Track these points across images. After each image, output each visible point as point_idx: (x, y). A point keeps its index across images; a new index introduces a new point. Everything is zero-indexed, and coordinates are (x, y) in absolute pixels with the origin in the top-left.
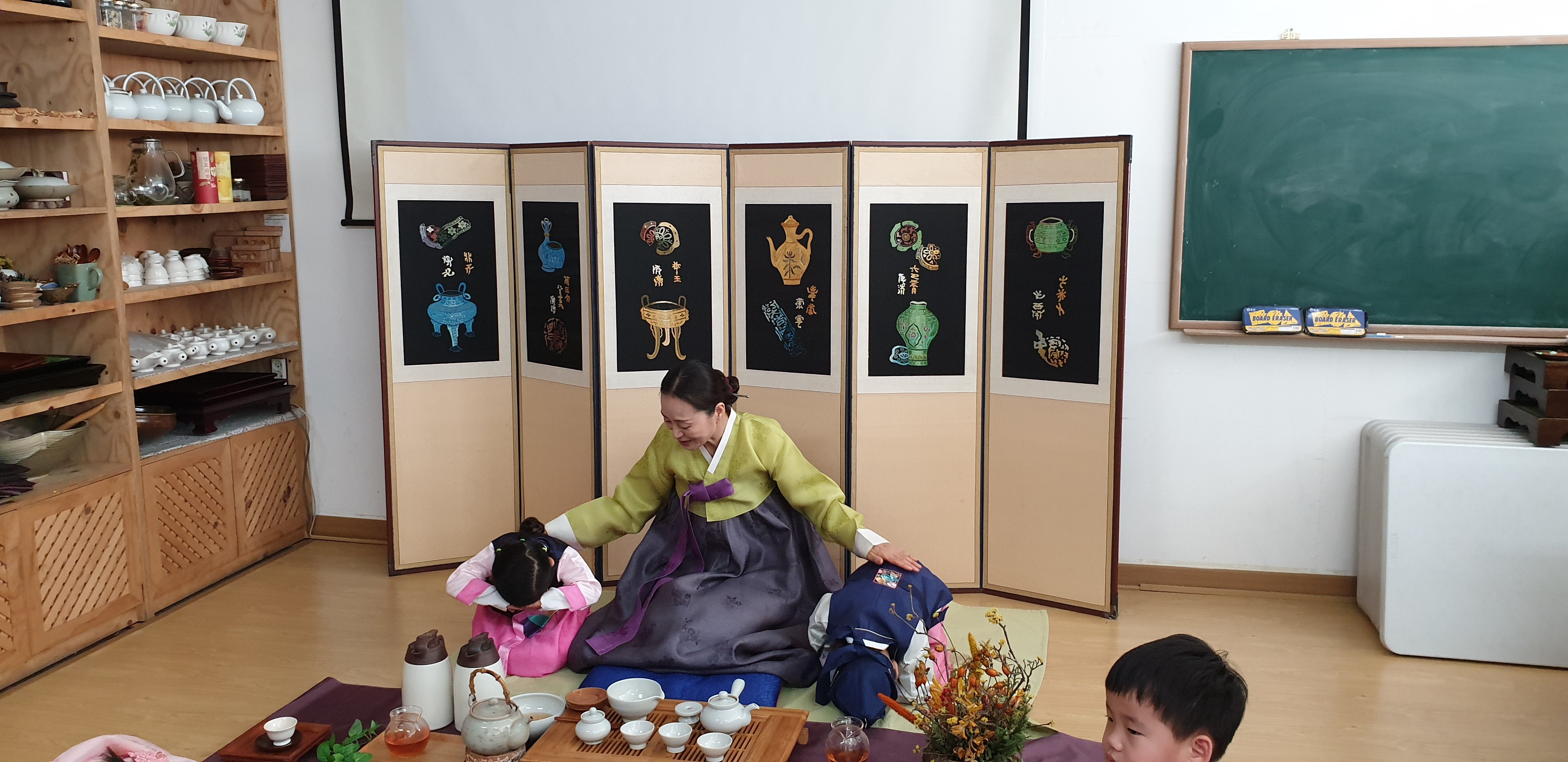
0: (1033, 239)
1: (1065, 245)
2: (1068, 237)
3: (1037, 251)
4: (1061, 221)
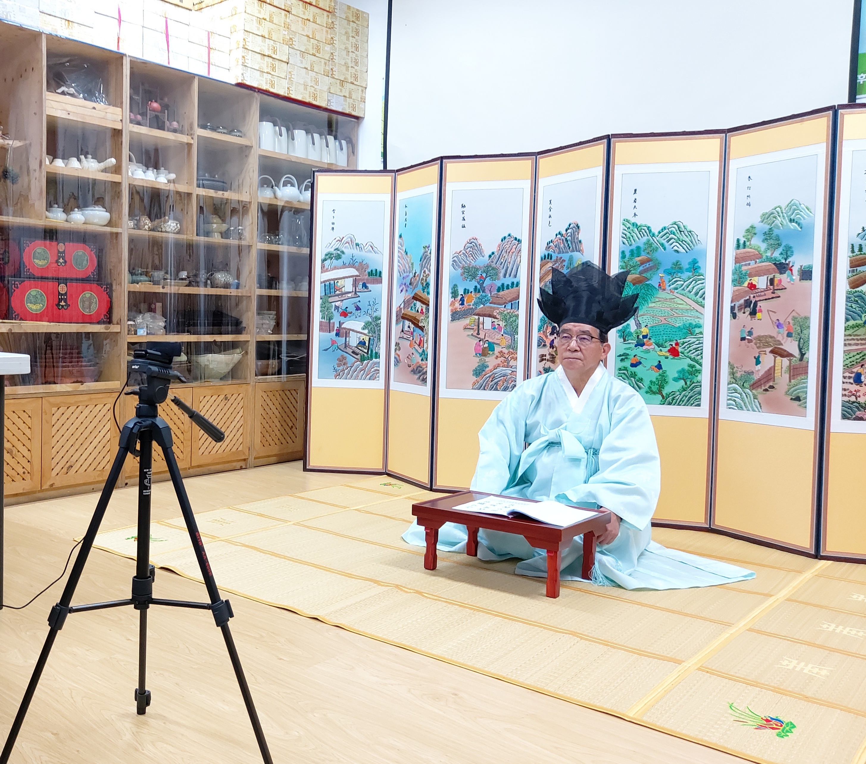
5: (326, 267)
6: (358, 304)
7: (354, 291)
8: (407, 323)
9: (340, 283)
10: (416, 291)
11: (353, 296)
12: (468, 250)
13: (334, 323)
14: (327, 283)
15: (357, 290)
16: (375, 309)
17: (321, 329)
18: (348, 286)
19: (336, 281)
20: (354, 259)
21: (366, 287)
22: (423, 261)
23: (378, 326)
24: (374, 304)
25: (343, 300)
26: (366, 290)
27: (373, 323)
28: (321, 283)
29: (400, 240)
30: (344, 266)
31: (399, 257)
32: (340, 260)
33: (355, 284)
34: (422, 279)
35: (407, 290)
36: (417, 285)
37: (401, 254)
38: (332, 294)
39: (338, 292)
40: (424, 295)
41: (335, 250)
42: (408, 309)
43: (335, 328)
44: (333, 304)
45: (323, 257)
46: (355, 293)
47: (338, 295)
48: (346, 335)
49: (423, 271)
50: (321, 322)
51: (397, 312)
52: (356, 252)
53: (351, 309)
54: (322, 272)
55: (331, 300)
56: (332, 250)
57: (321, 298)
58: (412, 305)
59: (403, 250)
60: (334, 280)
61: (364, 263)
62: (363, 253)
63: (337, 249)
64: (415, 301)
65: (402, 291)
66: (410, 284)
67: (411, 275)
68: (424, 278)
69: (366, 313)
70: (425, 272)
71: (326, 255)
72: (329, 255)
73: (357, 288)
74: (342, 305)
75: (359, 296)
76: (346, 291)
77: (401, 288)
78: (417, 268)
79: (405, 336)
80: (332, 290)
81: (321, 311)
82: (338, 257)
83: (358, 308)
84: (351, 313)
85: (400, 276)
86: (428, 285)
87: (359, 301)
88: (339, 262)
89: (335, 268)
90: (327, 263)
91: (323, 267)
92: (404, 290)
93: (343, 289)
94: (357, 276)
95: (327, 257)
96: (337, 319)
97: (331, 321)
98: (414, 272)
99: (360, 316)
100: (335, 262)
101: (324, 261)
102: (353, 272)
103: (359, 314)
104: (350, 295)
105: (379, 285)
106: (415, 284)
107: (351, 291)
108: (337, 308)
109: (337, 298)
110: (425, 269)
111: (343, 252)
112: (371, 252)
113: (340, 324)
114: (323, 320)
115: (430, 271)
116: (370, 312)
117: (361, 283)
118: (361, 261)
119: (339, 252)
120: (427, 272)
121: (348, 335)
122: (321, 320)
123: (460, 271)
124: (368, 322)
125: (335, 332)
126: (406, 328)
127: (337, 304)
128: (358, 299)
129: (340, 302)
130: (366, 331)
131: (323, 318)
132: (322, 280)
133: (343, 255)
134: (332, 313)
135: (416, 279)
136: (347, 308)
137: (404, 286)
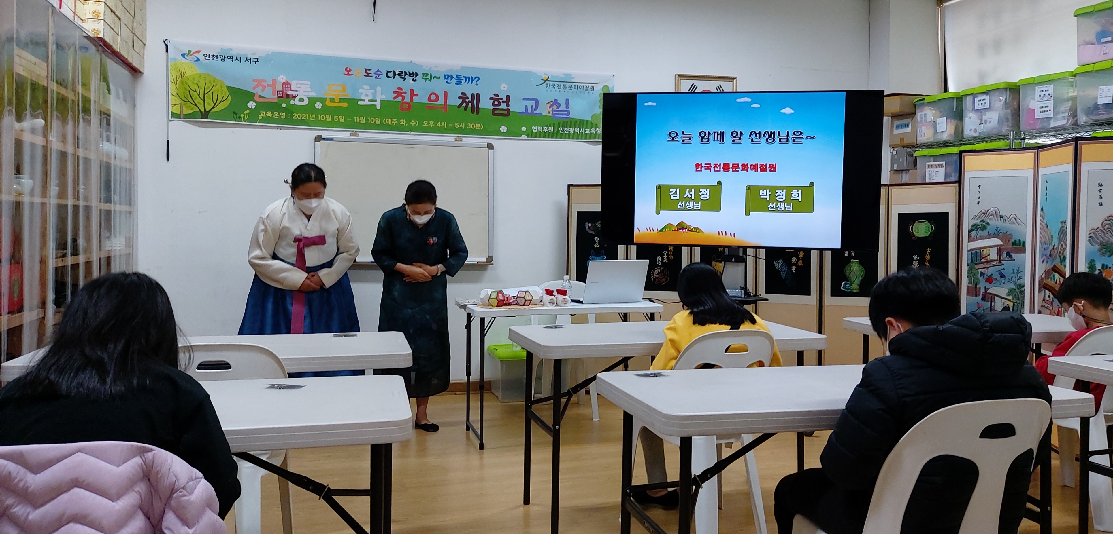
0: (912, 230)
1: (929, 233)
2: (931, 229)
3: (914, 236)
4: (927, 221)
5: (973, 236)
6: (1003, 271)
7: (998, 259)
8: (1047, 292)
9: (985, 252)
10: (1054, 263)
11: (998, 264)
12: (1106, 227)
13: (980, 288)
14: (974, 252)
15: (1002, 259)
16: (1018, 277)
17: (968, 293)
18: (993, 255)
19: (982, 250)
20: (999, 229)
21: (1011, 256)
22: (1061, 235)
23: (1022, 292)
24: (1018, 272)
25: (988, 268)
26: (1010, 259)
27: (1017, 290)
28: (968, 251)
29: (1042, 214)
30: (989, 236)
31: (1040, 228)
32: (985, 231)
33: (999, 252)
34: (1060, 253)
35: (1047, 262)
36: (1055, 257)
37: (1043, 226)
38: (978, 261)
39: (983, 260)
40: (1061, 268)
41: (981, 221)
42: (1048, 279)
43: (981, 293)
44: (979, 271)
45: (970, 227)
46: (1000, 262)
47: (984, 263)
48: (991, 300)
49: (1060, 245)
50: (968, 287)
51: (1039, 281)
52: (1000, 223)
53: (996, 276)
54: (969, 242)
55: (977, 267)
56: (978, 222)
57: (968, 265)
58: (1052, 276)
59: (1044, 223)
60: (980, 248)
61: (1008, 233)
62: (1007, 225)
63: (982, 221)
64: (1054, 273)
65: (1043, 261)
66: (1050, 255)
67: (1051, 247)
68: (1062, 251)
69: (1010, 280)
70: (1062, 245)
71: (973, 226)
72: (975, 226)
73: (1001, 257)
74: (989, 272)
75: (1003, 265)
76: (991, 259)
77: (1042, 260)
78: (1055, 241)
79: (1046, 305)
80: (978, 258)
81: (968, 277)
82: (984, 228)
83: (1002, 276)
84: (996, 279)
85: (1042, 247)
86: (1064, 258)
87: (1004, 269)
88: (985, 233)
89: (982, 238)
90: (974, 233)
91: (970, 236)
92: (1045, 261)
93: (988, 257)
94: (1001, 245)
95: (973, 228)
96: (982, 285)
97: (978, 286)
98: (1053, 244)
99: (1004, 283)
100: (981, 233)
101: (970, 231)
102: (998, 242)
103: (1003, 281)
104: (995, 263)
105: (1022, 255)
106: (1054, 256)
107: (996, 259)
108: (982, 274)
109: (982, 266)
110: (1062, 243)
111: (988, 224)
112: (1014, 223)
113: (986, 289)
114: (970, 285)
115: (1066, 245)
116: (1014, 279)
117: (1005, 252)
118: (1005, 232)
119: (984, 224)
120: (1064, 246)
121: (993, 300)
122: (968, 285)
123: (1097, 247)
124: (1013, 288)
125: (981, 297)
126: (1047, 298)
127: (983, 270)
128: (1002, 267)
129: (985, 269)
130: (1010, 298)
131: (970, 283)
132: (969, 249)
133: (988, 227)
134: (978, 279)
135: (1054, 252)
136: (992, 275)
137: (1045, 257)
